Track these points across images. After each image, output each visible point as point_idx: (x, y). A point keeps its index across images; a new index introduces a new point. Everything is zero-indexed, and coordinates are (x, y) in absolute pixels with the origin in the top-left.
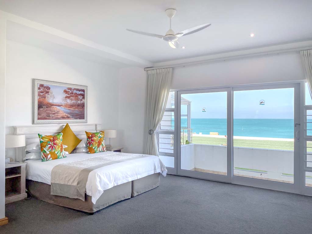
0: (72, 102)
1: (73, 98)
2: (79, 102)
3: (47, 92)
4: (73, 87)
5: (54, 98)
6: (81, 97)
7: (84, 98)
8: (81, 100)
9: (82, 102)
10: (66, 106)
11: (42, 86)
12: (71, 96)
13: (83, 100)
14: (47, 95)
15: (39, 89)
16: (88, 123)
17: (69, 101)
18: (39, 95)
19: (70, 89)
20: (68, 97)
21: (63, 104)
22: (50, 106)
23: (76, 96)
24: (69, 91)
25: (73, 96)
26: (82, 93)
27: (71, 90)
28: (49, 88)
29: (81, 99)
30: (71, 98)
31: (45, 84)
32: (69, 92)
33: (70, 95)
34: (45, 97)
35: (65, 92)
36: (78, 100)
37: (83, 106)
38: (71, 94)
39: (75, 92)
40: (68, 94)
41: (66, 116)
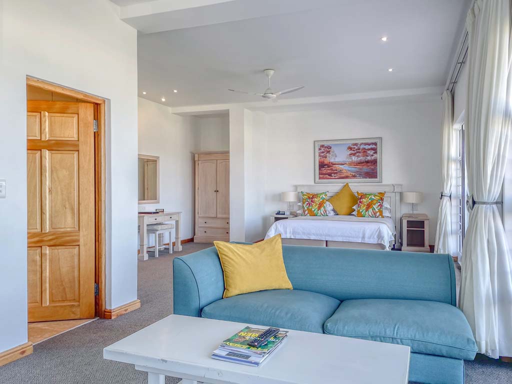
0: (359, 159)
1: (360, 154)
2: (369, 158)
3: (329, 152)
4: (359, 142)
5: (336, 156)
6: (371, 152)
7: (376, 153)
8: (372, 156)
9: (373, 158)
10: (351, 164)
11: (322, 146)
12: (357, 152)
13: (375, 155)
14: (328, 154)
15: (320, 149)
16: (383, 183)
17: (354, 159)
18: (320, 156)
19: (356, 144)
20: (354, 155)
21: (347, 163)
22: (332, 165)
23: (364, 152)
24: (355, 146)
25: (359, 152)
26: (374, 146)
27: (357, 146)
28: (331, 148)
29: (371, 154)
30: (357, 154)
31: (326, 144)
32: (354, 148)
33: (355, 152)
34: (326, 157)
35: (350, 148)
36: (368, 156)
37: (374, 162)
38: (356, 150)
39: (362, 147)
40: (354, 151)
41: (351, 174)
